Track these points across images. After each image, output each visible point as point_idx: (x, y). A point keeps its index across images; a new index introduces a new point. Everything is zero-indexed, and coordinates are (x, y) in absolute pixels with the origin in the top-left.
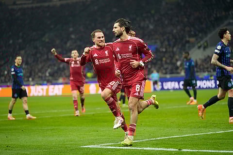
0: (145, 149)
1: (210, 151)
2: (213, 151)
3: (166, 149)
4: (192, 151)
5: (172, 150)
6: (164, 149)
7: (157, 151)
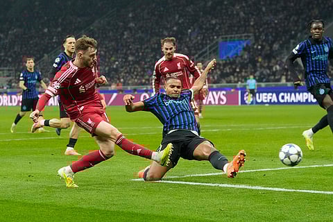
0: (220, 185)
1: (312, 192)
2: (316, 192)
3: (250, 187)
4: (287, 190)
5: (259, 188)
6: (248, 187)
7: (238, 189)
